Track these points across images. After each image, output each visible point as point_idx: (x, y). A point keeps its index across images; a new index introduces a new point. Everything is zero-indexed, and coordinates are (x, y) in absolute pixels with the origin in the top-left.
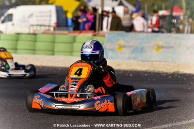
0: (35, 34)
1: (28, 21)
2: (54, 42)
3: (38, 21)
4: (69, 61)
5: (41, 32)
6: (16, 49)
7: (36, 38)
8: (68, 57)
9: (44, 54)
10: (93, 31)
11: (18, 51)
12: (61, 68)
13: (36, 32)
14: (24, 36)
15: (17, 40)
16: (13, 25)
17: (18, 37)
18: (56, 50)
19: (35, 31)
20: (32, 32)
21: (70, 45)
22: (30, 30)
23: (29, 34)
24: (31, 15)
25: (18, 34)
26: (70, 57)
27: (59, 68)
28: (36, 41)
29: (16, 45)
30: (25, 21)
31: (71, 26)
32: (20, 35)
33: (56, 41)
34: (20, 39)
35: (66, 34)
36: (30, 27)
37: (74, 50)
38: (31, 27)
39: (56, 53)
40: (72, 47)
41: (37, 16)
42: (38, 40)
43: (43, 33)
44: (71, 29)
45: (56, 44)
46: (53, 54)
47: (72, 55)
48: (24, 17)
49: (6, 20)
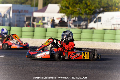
1: (110, 22)
3: (116, 21)
5: (119, 28)
6: (104, 39)
11: (105, 40)
13: (116, 29)
14: (108, 31)
15: (104, 34)
16: (101, 24)
17: (105, 32)
20: (113, 28)
23: (112, 30)
24: (112, 18)
25: (105, 30)
29: (104, 36)
30: (108, 22)
32: (106, 30)
34: (106, 33)
36: (112, 25)
41: (116, 19)
42: (117, 33)
48: (108, 19)
49: (97, 20)
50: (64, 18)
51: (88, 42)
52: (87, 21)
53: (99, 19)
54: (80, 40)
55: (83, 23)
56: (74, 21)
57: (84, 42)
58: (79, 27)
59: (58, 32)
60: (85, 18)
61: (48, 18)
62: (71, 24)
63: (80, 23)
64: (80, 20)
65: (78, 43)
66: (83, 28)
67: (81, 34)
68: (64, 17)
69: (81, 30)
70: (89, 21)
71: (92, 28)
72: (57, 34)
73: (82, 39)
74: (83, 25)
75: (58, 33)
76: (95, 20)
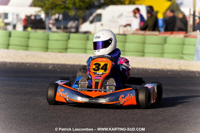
0: (125, 35)
1: (117, 22)
2: (144, 43)
3: (128, 21)
4: (160, 63)
5: (131, 32)
7: (125, 39)
8: (158, 59)
9: (133, 55)
10: (184, 32)
12: (152, 69)
13: (126, 33)
16: (102, 25)
18: (146, 51)
19: (124, 31)
20: (121, 32)
21: (160, 46)
22: (119, 31)
23: (119, 34)
24: (121, 16)
26: (161, 59)
27: (150, 69)
28: (125, 42)
30: (114, 22)
31: (162, 27)
33: (146, 42)
35: (156, 35)
36: (119, 28)
37: (165, 51)
38: (121, 28)
39: (146, 55)
40: (163, 49)
41: (127, 17)
42: (127, 41)
43: (133, 34)
44: (162, 30)
45: (146, 45)
46: (143, 56)
47: (162, 57)
48: (113, 17)
49: (95, 19)
50: (40, 16)
51: (79, 54)
52: (78, 20)
53: (99, 18)
54: (66, 52)
55: (71, 24)
56: (57, 20)
57: (72, 54)
58: (65, 30)
59: (29, 38)
60: (74, 16)
61: (13, 14)
62: (51, 26)
63: (67, 24)
64: (67, 18)
65: (63, 56)
66: (71, 32)
67: (67, 40)
68: (39, 14)
69: (67, 34)
70: (81, 21)
71: (86, 33)
72: (28, 41)
73: (69, 50)
74: (71, 28)
75: (30, 40)
76: (91, 18)
